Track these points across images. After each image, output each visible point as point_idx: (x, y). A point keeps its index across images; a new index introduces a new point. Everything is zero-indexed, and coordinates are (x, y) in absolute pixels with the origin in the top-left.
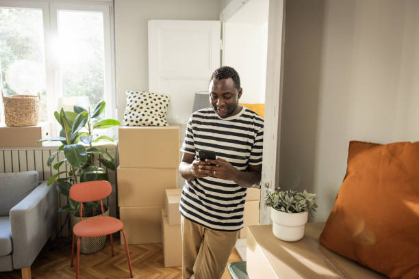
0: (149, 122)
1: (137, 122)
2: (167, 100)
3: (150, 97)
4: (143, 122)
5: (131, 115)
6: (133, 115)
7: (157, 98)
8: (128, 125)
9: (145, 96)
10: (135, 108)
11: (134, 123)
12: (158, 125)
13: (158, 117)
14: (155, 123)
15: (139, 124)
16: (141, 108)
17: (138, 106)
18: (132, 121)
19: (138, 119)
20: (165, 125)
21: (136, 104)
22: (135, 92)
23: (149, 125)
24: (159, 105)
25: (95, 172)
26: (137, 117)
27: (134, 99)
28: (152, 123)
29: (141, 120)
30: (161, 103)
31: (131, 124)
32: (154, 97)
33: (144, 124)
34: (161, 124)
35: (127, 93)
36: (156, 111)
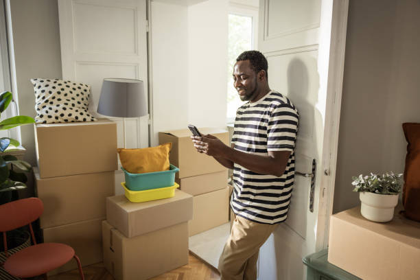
0: (73, 117)
1: (57, 118)
2: (88, 89)
3: (68, 86)
4: (66, 117)
5: (47, 109)
6: (50, 109)
7: (76, 87)
8: (45, 122)
9: (60, 85)
10: (51, 100)
11: (53, 119)
12: (85, 120)
13: (83, 111)
14: (81, 118)
15: (59, 120)
16: (59, 100)
17: (54, 98)
18: (50, 117)
19: (58, 114)
20: (92, 120)
21: (51, 95)
22: (45, 80)
23: (73, 122)
24: (81, 96)
25: (13, 188)
26: (56, 111)
27: (47, 89)
28: (77, 118)
29: (62, 115)
30: (82, 93)
31: (49, 120)
32: (72, 86)
33: (66, 121)
34: (89, 119)
35: (33, 82)
36: (79, 103)
